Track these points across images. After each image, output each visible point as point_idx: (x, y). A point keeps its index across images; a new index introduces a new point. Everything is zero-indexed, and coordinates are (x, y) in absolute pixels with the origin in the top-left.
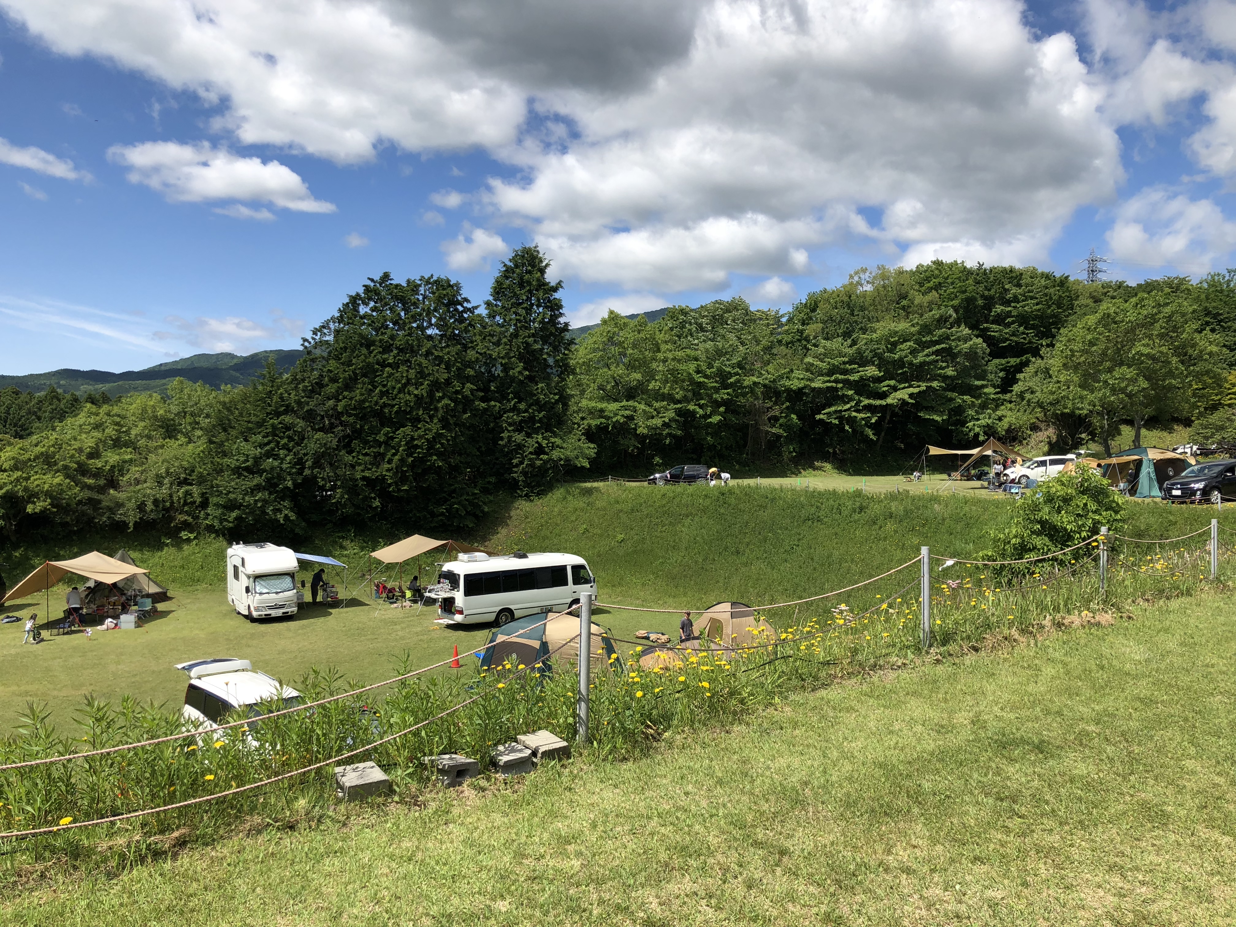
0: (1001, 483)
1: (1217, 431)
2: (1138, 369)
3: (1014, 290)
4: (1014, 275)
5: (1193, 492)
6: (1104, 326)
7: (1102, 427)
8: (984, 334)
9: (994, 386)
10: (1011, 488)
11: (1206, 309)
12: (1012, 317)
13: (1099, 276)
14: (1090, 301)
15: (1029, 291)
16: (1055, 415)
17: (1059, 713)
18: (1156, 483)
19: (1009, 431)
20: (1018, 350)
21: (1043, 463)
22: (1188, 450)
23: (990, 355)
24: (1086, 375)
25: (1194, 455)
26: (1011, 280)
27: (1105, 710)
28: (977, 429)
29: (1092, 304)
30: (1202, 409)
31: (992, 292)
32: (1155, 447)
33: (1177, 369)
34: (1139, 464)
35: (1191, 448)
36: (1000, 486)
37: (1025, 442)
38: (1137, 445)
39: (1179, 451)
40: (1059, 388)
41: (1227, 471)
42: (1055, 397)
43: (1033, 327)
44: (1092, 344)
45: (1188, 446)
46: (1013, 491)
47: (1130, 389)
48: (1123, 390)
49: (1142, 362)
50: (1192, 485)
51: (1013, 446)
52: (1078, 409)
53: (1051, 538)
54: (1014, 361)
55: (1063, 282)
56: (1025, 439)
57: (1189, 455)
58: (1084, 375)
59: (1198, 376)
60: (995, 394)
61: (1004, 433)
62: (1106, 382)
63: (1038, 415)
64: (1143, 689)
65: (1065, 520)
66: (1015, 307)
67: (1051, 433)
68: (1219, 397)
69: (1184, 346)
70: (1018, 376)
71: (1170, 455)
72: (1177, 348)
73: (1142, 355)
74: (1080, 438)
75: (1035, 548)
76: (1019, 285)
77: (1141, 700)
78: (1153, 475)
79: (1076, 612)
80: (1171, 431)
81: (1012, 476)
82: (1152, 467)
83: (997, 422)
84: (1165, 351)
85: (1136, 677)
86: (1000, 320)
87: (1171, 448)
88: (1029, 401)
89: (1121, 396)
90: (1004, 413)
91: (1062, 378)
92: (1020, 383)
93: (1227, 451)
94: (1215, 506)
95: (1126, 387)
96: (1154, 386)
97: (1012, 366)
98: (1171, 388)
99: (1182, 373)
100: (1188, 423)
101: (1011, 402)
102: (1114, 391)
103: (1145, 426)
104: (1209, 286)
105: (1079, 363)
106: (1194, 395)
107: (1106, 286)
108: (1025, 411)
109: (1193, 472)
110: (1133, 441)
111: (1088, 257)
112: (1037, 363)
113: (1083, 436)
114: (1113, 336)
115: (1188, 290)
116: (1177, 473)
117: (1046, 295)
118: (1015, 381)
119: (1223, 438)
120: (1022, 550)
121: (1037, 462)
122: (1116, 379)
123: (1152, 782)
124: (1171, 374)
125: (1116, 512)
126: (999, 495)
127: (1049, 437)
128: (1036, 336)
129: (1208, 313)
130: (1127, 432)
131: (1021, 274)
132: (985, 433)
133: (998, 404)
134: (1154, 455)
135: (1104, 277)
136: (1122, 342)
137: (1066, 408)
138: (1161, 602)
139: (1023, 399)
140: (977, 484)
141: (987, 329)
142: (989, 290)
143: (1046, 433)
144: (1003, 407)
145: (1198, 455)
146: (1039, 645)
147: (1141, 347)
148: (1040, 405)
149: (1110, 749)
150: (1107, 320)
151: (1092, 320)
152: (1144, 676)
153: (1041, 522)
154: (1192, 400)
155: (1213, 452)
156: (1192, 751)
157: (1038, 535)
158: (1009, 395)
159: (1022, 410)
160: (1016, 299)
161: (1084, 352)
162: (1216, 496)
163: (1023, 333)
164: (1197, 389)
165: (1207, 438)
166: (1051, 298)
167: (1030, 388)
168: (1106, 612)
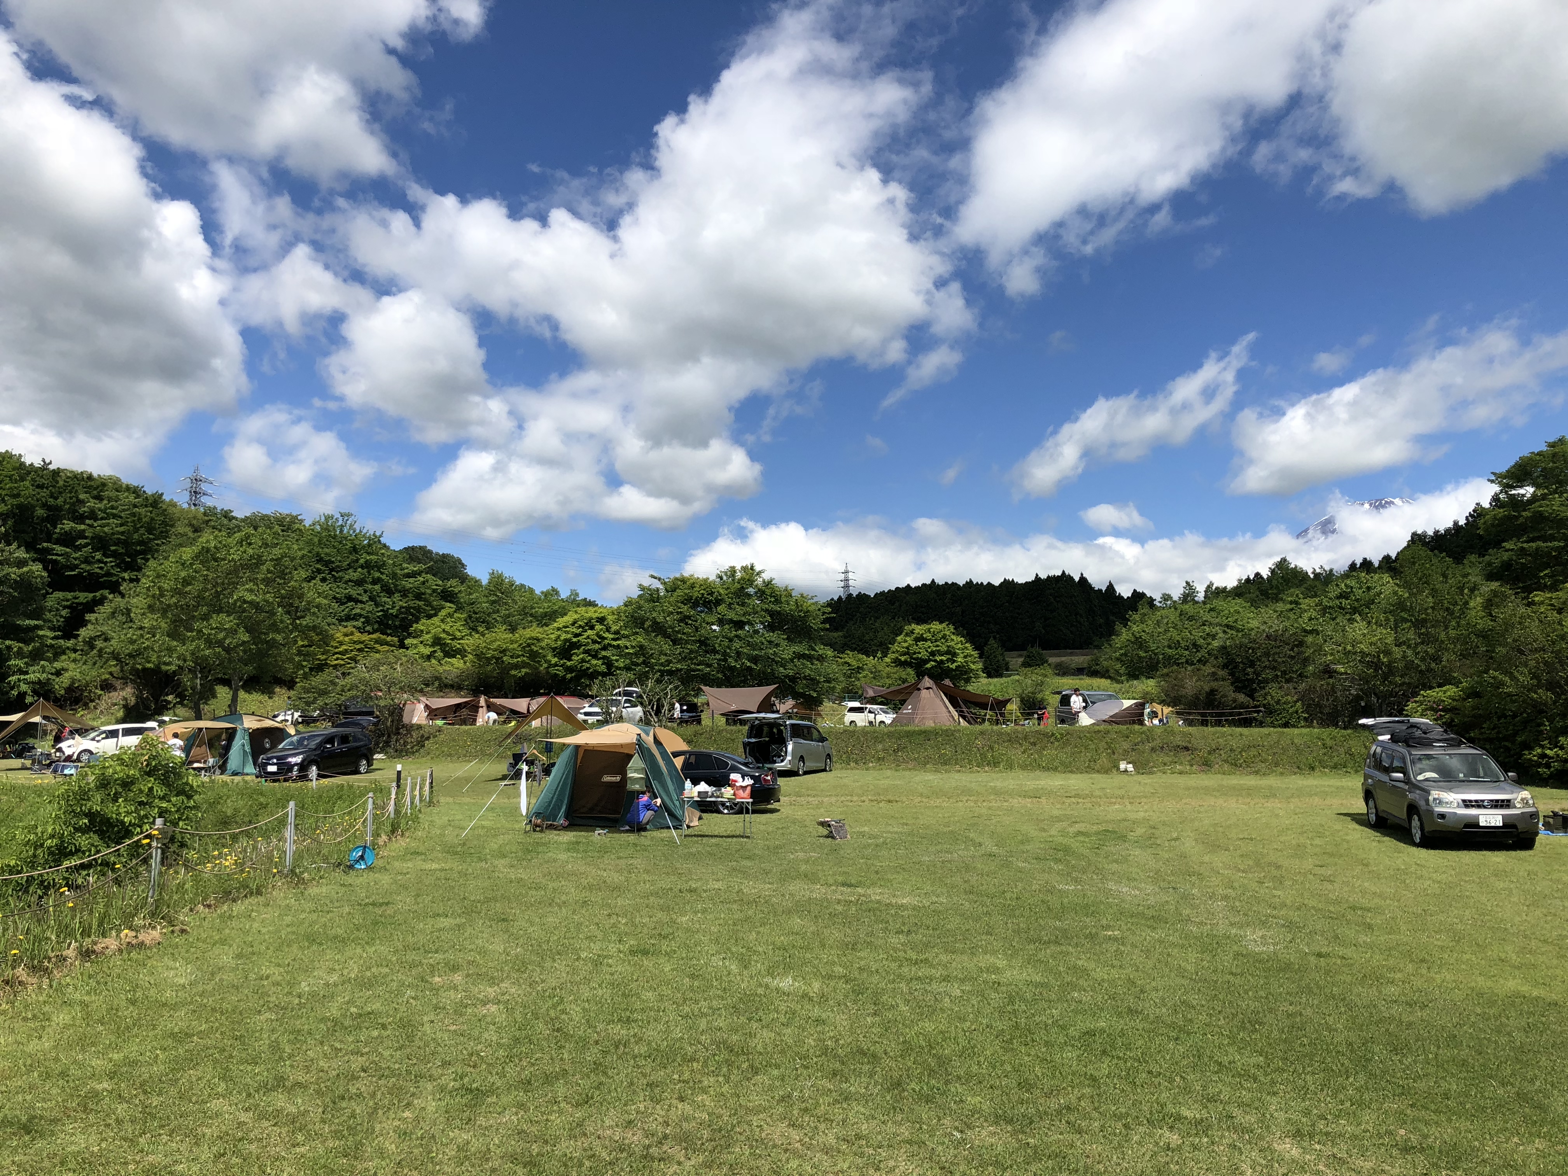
0: (51, 764)
1: (320, 695)
2: (239, 618)
3: (92, 503)
4: (92, 483)
5: (290, 767)
6: (202, 563)
7: (193, 688)
8: (42, 557)
9: (52, 629)
10: (64, 767)
11: (318, 554)
12: (86, 538)
13: (204, 499)
14: (188, 530)
15: (112, 508)
16: (135, 672)
17: (63, 1074)
18: (250, 758)
19: (70, 689)
20: (91, 583)
21: (113, 734)
22: (289, 718)
23: (50, 585)
24: (176, 622)
25: (295, 723)
26: (88, 489)
27: (126, 1057)
28: (24, 687)
29: (191, 535)
30: (307, 670)
31: (60, 501)
32: (253, 714)
33: (282, 621)
34: (231, 734)
35: (293, 714)
36: (49, 765)
37: (92, 705)
38: (233, 713)
39: (279, 719)
40: (142, 636)
41: (328, 742)
42: (136, 647)
43: (114, 555)
44: (186, 582)
45: (290, 712)
46: (66, 772)
47: (227, 642)
48: (220, 643)
49: (244, 611)
50: (290, 760)
51: (75, 710)
52: (165, 664)
53: (102, 834)
54: (84, 597)
55: (155, 502)
56: (92, 701)
57: (289, 723)
58: (175, 621)
59: (304, 631)
60: (52, 638)
61: (63, 692)
62: (200, 631)
63: (113, 669)
64: (179, 1021)
65: (122, 810)
66: (91, 526)
67: (127, 693)
68: (324, 657)
69: (290, 595)
70: (88, 617)
71: (268, 723)
72: (283, 597)
73: (245, 602)
74: (166, 701)
75: (78, 851)
76: (99, 498)
77: (173, 1035)
78: (248, 748)
79: (114, 933)
80: (271, 694)
81: (68, 752)
82: (247, 738)
83: (54, 677)
84: (271, 600)
85: (175, 1007)
86: (68, 540)
87: (271, 714)
88: (100, 650)
89: (217, 650)
90: (65, 665)
91: (146, 623)
92: (90, 626)
93: (330, 718)
94: (310, 784)
95: (225, 639)
96: (256, 640)
97: (82, 604)
98: (272, 644)
99: (287, 627)
100: (290, 684)
101: (75, 651)
102: (209, 643)
103: (243, 687)
104: (322, 529)
105: (169, 606)
106: (299, 653)
107: (210, 512)
108: (95, 664)
109: (292, 743)
110: (229, 706)
111: (190, 474)
112: (115, 601)
113: (170, 698)
114: (211, 576)
115: (300, 530)
116: (274, 746)
117: (134, 515)
118: (84, 623)
119: (326, 704)
120: (61, 853)
121: (104, 732)
122: (211, 629)
123: (165, 1138)
124: (274, 628)
125: (189, 797)
126: (47, 779)
127: (125, 699)
128: (118, 566)
129: (320, 560)
130: (223, 693)
131: (104, 485)
132: (35, 692)
133: (58, 653)
134: (250, 723)
135: (208, 501)
136: (223, 583)
137: (149, 662)
138: (225, 907)
139: (92, 647)
140: (16, 763)
141: (49, 551)
142: (56, 498)
143: (123, 694)
144: (63, 657)
145: (299, 723)
146: (54, 984)
147: (244, 592)
148: (115, 656)
149: (121, 1109)
150: (206, 556)
151: (187, 553)
152: (184, 1004)
153: (90, 815)
154: (297, 659)
155: (315, 720)
156: (222, 1087)
157: (83, 834)
158: (72, 641)
159: (90, 663)
160: (93, 515)
161: (176, 592)
162: (314, 771)
163: (100, 561)
164: (303, 646)
165: (308, 704)
166: (140, 519)
167: (104, 634)
168: (154, 928)
